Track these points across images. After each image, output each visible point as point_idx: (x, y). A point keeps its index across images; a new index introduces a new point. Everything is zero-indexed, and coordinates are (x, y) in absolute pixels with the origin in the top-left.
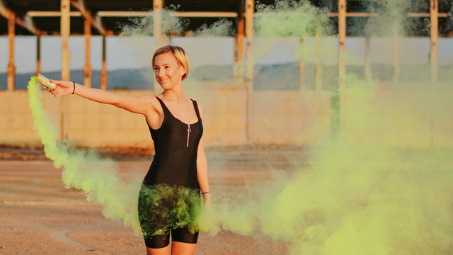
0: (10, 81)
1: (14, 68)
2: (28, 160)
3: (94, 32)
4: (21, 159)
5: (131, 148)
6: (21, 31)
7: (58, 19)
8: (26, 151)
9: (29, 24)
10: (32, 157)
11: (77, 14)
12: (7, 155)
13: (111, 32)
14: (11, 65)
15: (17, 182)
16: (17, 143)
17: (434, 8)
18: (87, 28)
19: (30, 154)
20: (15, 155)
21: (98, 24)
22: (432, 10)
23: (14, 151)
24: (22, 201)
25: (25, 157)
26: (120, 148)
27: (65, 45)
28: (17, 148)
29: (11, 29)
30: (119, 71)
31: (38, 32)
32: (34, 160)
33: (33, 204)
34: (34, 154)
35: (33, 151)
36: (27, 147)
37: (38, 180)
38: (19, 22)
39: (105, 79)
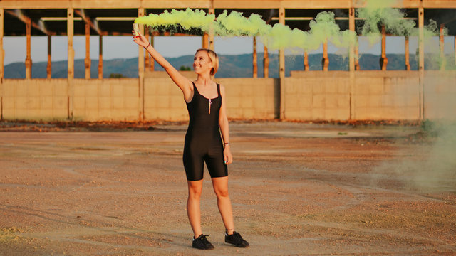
0: (28, 71)
1: (31, 61)
2: (43, 131)
3: (93, 33)
4: (38, 131)
5: (121, 122)
6: (35, 32)
7: (65, 23)
8: (41, 125)
9: (42, 27)
10: (46, 129)
11: (80, 19)
12: (26, 128)
13: (106, 33)
14: (28, 58)
15: (38, 145)
16: (34, 119)
17: (352, 15)
18: (87, 30)
19: (44, 127)
20: (34, 128)
21: (96, 27)
22: (350, 16)
23: (32, 126)
24: (43, 155)
25: (41, 130)
26: (113, 123)
27: (70, 44)
28: (34, 122)
29: (28, 31)
30: (115, 60)
31: (49, 33)
32: (47, 131)
33: (51, 156)
34: (47, 127)
35: (46, 125)
36: (42, 122)
37: (52, 144)
38: (34, 25)
39: (102, 69)
